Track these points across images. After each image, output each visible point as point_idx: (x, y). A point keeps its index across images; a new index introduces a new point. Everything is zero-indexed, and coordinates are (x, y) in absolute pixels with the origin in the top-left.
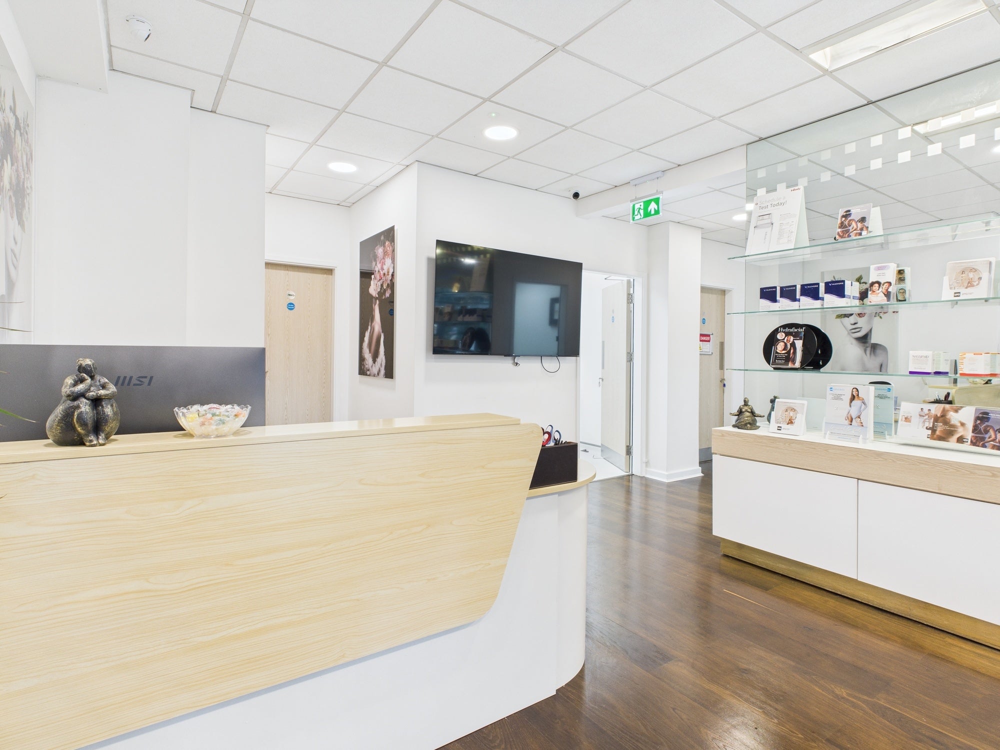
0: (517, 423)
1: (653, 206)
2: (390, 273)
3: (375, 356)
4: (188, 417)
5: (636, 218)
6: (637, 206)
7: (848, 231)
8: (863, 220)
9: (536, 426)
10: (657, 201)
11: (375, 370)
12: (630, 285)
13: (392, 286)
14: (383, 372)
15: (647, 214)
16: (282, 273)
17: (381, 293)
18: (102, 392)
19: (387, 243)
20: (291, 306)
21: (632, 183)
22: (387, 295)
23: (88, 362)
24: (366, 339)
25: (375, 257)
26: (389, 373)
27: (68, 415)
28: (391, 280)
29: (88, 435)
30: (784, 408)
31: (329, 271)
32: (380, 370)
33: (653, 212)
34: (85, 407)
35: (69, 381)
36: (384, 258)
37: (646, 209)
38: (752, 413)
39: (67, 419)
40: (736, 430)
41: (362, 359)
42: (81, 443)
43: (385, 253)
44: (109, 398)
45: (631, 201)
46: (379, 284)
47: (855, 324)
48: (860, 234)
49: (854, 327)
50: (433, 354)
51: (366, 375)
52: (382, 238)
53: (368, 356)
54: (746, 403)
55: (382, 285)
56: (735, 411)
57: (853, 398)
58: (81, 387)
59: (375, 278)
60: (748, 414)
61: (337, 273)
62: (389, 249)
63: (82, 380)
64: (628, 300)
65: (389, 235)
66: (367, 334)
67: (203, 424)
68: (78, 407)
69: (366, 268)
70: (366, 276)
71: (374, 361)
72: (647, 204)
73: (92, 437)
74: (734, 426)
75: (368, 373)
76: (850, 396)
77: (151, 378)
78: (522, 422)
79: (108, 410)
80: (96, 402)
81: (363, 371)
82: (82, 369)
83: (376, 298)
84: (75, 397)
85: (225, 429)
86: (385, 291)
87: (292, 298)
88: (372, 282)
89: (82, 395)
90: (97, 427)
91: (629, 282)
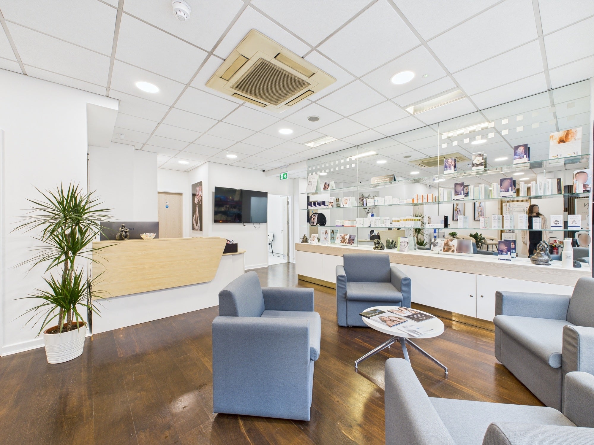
0: (219, 238)
1: (285, 176)
2: (201, 196)
3: (197, 224)
4: (143, 236)
5: (281, 179)
6: (281, 175)
7: (325, 188)
8: (329, 185)
9: (225, 239)
10: (286, 174)
11: (197, 228)
12: (288, 198)
13: (201, 200)
14: (199, 229)
15: (284, 178)
16: (163, 195)
17: (198, 203)
18: (127, 230)
19: (200, 186)
20: (167, 207)
21: (280, 168)
22: (200, 203)
23: (124, 225)
24: (194, 218)
25: (196, 191)
26: (201, 229)
27: (121, 235)
28: (201, 199)
29: (124, 238)
30: (313, 236)
31: (181, 194)
32: (198, 228)
33: (285, 178)
34: (124, 233)
35: (120, 228)
36: (199, 191)
37: (284, 176)
38: (306, 238)
39: (121, 236)
40: (302, 243)
41: (193, 225)
42: (123, 240)
43: (199, 189)
44: (128, 231)
45: (280, 173)
46: (198, 199)
47: (368, 211)
48: (328, 189)
49: (368, 212)
50: (215, 222)
51: (194, 230)
52: (198, 184)
53: (195, 224)
54: (305, 235)
55: (199, 200)
56: (302, 238)
57: (326, 233)
58: (123, 230)
59: (196, 198)
60: (305, 239)
61: (184, 195)
62: (201, 188)
63: (123, 228)
64: (287, 203)
65: (200, 184)
66: (194, 216)
67: (146, 237)
68: (123, 233)
69: (194, 193)
70: (194, 195)
71: (197, 225)
72: (284, 175)
73: (125, 239)
74: (301, 242)
75: (195, 229)
76: (325, 233)
77: (134, 228)
78: (221, 238)
79: (128, 234)
80: (126, 232)
81: (193, 229)
82: (123, 226)
83: (197, 204)
84: (122, 231)
85: (151, 238)
86: (199, 202)
87: (168, 204)
88: (196, 199)
89: (123, 231)
90: (126, 237)
91: (288, 197)
